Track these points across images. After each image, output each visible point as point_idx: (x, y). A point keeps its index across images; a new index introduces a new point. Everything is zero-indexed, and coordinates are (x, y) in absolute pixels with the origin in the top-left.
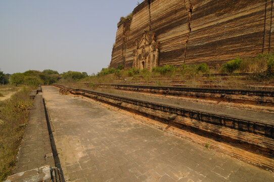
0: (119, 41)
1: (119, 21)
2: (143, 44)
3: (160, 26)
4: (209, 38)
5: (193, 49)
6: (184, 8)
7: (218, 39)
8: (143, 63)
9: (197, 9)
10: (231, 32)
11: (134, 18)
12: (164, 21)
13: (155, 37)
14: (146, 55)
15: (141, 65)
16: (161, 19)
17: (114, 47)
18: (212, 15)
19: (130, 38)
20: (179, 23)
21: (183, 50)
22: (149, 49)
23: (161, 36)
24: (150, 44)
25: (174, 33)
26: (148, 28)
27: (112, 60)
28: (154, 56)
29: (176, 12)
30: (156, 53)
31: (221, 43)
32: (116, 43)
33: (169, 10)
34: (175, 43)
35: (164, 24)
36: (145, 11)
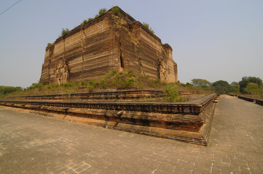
0: (47, 62)
1: (47, 46)
2: (59, 67)
3: (70, 55)
4: (91, 66)
5: (85, 72)
6: (81, 47)
7: (94, 67)
8: (59, 79)
9: (86, 49)
10: (99, 64)
11: (56, 47)
12: (72, 53)
13: (66, 62)
14: (61, 74)
15: (59, 81)
16: (70, 51)
17: (43, 66)
18: (92, 54)
19: (53, 60)
20: (78, 56)
21: (80, 72)
22: (63, 70)
23: (70, 62)
24: (63, 67)
25: (76, 61)
26: (63, 56)
27: (42, 76)
28: (65, 75)
29: (77, 48)
30: (66, 73)
31: (95, 70)
32: (45, 63)
33: (74, 46)
34: (77, 67)
35: (72, 54)
36: (62, 43)
